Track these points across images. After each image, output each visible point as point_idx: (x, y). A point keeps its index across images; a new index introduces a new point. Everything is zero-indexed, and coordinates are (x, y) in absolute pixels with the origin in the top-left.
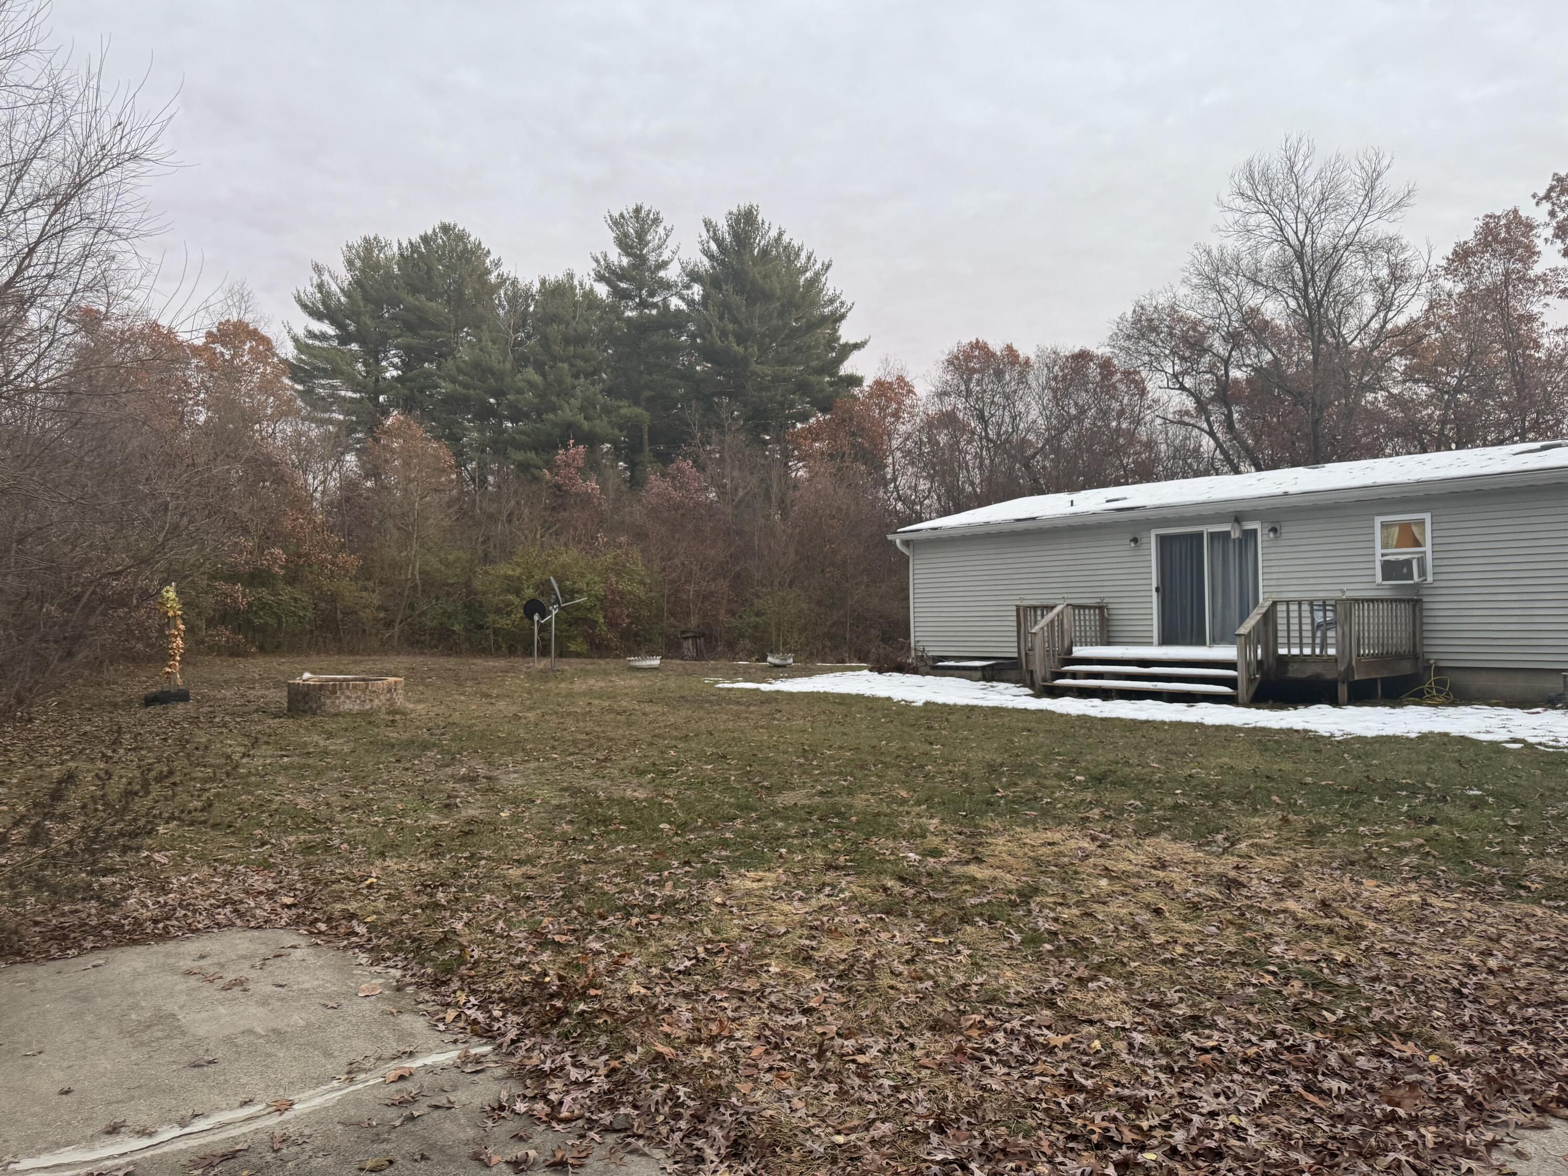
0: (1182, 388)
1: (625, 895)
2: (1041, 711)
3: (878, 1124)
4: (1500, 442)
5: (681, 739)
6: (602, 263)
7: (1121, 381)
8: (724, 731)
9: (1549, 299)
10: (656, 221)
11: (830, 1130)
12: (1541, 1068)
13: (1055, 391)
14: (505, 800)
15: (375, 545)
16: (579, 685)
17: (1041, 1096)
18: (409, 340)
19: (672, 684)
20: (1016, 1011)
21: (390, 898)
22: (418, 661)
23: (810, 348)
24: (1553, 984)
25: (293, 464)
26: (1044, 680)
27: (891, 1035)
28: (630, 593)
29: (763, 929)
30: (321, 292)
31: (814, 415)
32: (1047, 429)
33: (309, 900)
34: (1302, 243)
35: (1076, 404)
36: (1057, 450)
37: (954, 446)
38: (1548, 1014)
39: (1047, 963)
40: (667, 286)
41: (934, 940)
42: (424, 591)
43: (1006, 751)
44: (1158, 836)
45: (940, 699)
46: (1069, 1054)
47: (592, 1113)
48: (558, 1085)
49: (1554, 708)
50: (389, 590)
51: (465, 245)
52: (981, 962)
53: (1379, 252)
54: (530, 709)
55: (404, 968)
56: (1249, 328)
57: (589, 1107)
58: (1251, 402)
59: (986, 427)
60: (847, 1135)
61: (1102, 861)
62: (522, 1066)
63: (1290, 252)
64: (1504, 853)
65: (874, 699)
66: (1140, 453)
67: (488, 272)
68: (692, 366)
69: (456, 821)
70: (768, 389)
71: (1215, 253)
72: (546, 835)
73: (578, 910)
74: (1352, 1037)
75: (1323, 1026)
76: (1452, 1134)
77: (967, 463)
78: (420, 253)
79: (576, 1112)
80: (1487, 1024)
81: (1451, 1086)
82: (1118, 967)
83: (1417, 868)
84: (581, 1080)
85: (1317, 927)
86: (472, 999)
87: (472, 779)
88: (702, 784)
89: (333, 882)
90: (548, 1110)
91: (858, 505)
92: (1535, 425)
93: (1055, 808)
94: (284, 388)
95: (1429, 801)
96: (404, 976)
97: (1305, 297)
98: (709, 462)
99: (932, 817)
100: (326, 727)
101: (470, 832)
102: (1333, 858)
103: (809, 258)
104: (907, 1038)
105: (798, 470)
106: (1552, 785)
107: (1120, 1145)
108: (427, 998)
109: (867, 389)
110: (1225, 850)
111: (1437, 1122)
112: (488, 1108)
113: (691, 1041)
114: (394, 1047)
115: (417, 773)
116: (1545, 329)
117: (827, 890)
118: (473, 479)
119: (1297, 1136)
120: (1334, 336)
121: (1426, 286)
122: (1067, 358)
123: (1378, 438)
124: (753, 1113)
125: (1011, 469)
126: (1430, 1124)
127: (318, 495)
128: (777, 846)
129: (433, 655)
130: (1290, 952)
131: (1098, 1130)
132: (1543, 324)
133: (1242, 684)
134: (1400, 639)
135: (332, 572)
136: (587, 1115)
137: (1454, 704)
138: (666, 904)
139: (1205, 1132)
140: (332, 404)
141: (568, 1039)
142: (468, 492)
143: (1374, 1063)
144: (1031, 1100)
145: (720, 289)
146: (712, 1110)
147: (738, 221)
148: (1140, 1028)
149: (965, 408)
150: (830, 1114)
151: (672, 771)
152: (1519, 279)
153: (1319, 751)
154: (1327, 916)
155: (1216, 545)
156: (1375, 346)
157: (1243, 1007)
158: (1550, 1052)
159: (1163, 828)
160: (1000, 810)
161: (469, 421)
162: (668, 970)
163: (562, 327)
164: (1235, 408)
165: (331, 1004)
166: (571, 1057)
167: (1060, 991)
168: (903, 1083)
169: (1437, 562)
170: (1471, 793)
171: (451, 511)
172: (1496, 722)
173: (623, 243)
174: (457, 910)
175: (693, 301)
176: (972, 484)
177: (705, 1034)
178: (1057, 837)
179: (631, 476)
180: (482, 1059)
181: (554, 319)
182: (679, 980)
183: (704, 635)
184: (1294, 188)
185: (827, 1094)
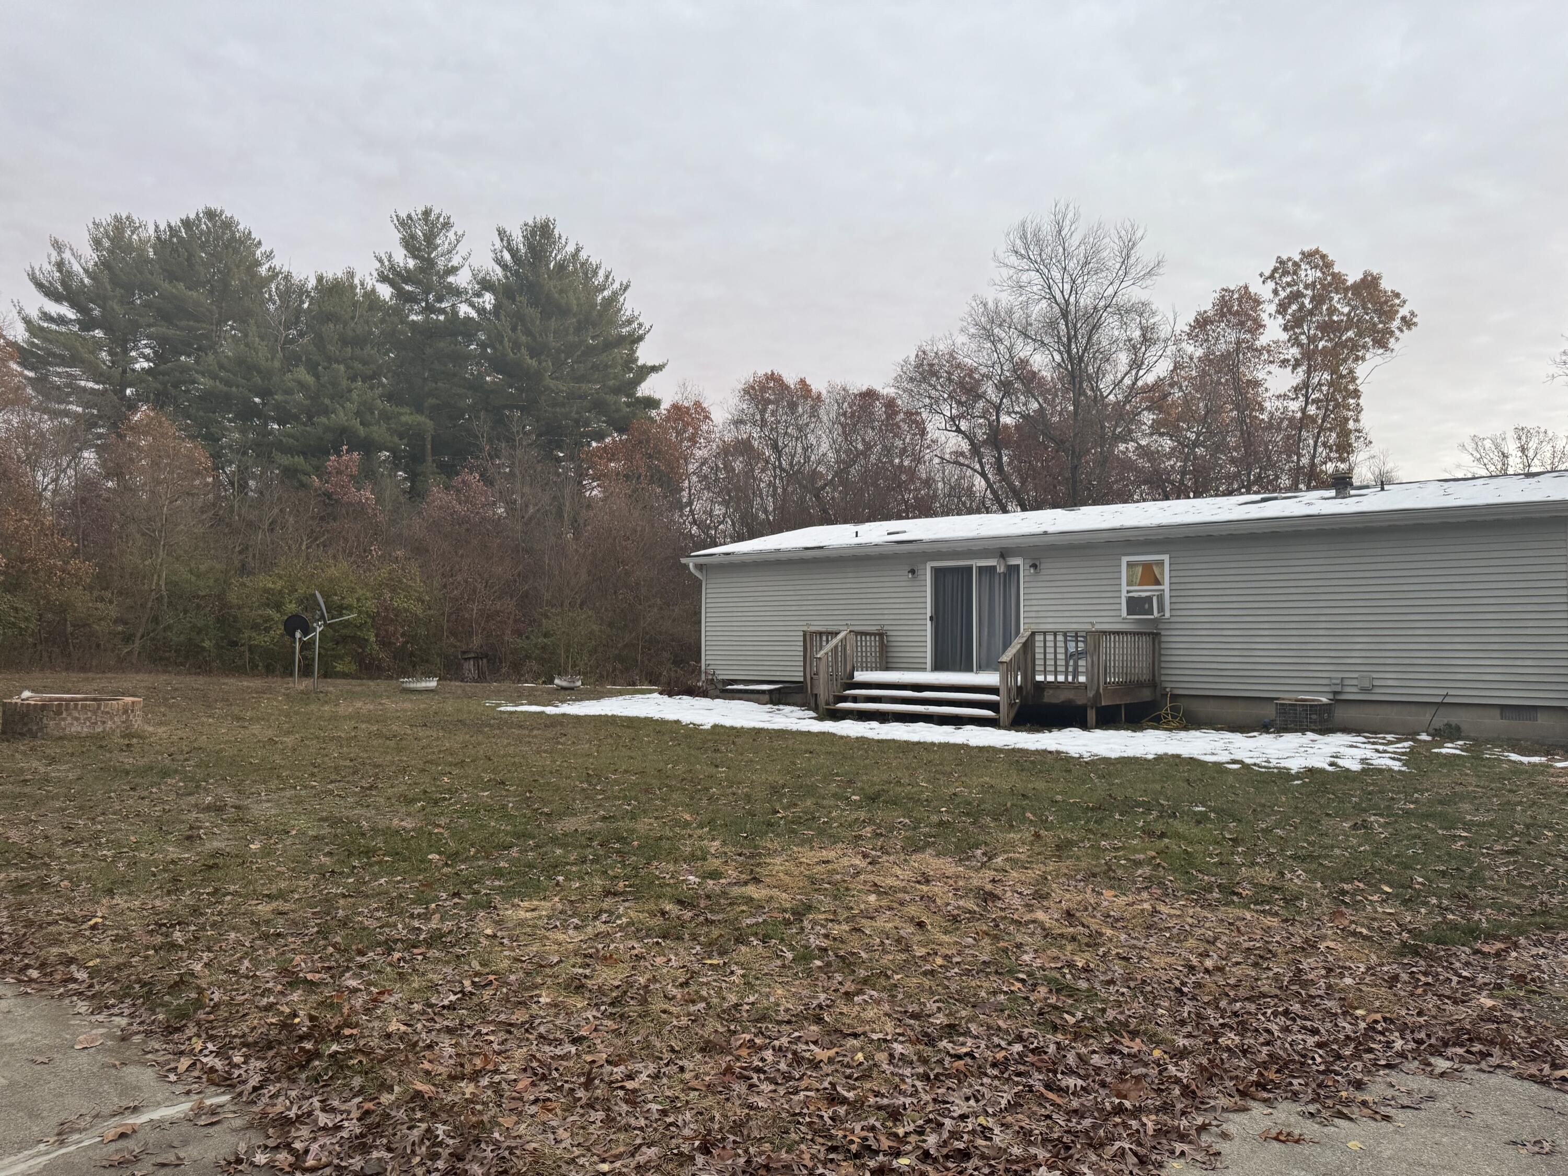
0: (958, 430)
1: (387, 930)
2: (824, 733)
3: (644, 1149)
4: (1229, 493)
5: (455, 765)
6: (387, 263)
7: (903, 420)
8: (504, 756)
9: (1272, 368)
10: (447, 225)
11: (595, 1158)
12: (1245, 1056)
13: (843, 426)
14: (255, 830)
15: (115, 551)
16: (344, 708)
17: (805, 1111)
18: (164, 330)
19: (450, 707)
20: (785, 1028)
21: (117, 939)
22: (159, 679)
23: (606, 366)
24: (1257, 980)
25: (19, 458)
26: (828, 704)
27: (661, 1059)
28: (406, 610)
29: (535, 960)
30: (60, 271)
31: (611, 435)
32: (837, 462)
33: (18, 944)
34: (1067, 302)
35: (863, 440)
36: (845, 483)
37: (749, 473)
38: (1252, 1007)
39: (817, 979)
40: (456, 292)
41: (709, 962)
42: (170, 603)
43: (789, 773)
44: (923, 852)
45: (728, 722)
46: (833, 1068)
47: (341, 1159)
48: (305, 1132)
49: (1268, 732)
50: (129, 601)
51: (233, 233)
52: (753, 981)
53: (1133, 315)
54: (288, 733)
55: (131, 1016)
56: (1019, 378)
57: (339, 1154)
58: (1019, 447)
59: (780, 456)
60: (612, 1162)
61: (871, 877)
62: (264, 1114)
63: (1056, 309)
64: (1221, 864)
65: (663, 722)
66: (920, 490)
67: (258, 264)
68: (481, 376)
69: (198, 854)
70: (563, 405)
71: (991, 305)
72: (301, 867)
73: (334, 946)
74: (1089, 1036)
75: (1064, 1029)
76: (1170, 1122)
77: (760, 491)
78: (180, 239)
79: (324, 1159)
80: (1202, 1019)
81: (1170, 1077)
82: (883, 981)
83: (1149, 879)
84: (330, 1125)
85: (1062, 936)
86: (210, 1046)
87: (218, 808)
88: (477, 811)
89: (49, 924)
90: (291, 1159)
91: (653, 526)
92: (1259, 478)
93: (831, 828)
94: (11, 373)
95: (1161, 817)
96: (131, 1024)
97: (1069, 352)
98: (497, 477)
99: (713, 840)
100: (48, 751)
101: (215, 866)
102: (1078, 871)
103: (607, 277)
104: (678, 1061)
105: (593, 489)
106: (1263, 801)
107: (877, 1152)
108: (156, 1047)
109: (665, 412)
110: (983, 864)
111: (1157, 1111)
112: (223, 1163)
113: (452, 1078)
114: (116, 1101)
115: (154, 802)
116: (1268, 395)
117: (604, 917)
118: (232, 483)
119: (1037, 1132)
120: (1092, 389)
121: (1171, 349)
122: (855, 396)
123: (1127, 485)
124: (516, 1148)
125: (802, 499)
126: (1151, 1113)
127: (48, 494)
128: (555, 874)
129: (178, 673)
130: (1038, 960)
131: (857, 1140)
132: (1266, 390)
133: (1003, 708)
134: (1140, 669)
135: (62, 579)
136: (336, 1161)
137: (1186, 728)
138: (431, 937)
139: (955, 1135)
140: (69, 395)
141: (317, 1082)
142: (225, 497)
143: (1107, 1058)
144: (795, 1114)
145: (514, 301)
146: (473, 1147)
147: (533, 233)
148: (901, 1038)
149: (760, 437)
150: (595, 1143)
151: (445, 799)
152: (1248, 348)
153: (1069, 771)
154: (1071, 926)
155: (983, 578)
156: (1127, 400)
157: (994, 1014)
158: (1252, 1041)
159: (928, 845)
160: (779, 830)
161: (230, 421)
162: (431, 1006)
163: (340, 327)
164: (1004, 452)
165: (40, 1059)
166: (320, 1101)
167: (827, 1006)
168: (673, 1106)
169: (1174, 600)
170: (1197, 809)
171: (204, 517)
172: (1220, 744)
173: (410, 244)
174: (196, 950)
175: (484, 309)
176: (766, 511)
177: (468, 1069)
178: (830, 855)
179: (412, 487)
180: (219, 1110)
181: (329, 317)
182: (443, 1015)
183: (486, 656)
184: (1061, 250)
185: (594, 1122)
